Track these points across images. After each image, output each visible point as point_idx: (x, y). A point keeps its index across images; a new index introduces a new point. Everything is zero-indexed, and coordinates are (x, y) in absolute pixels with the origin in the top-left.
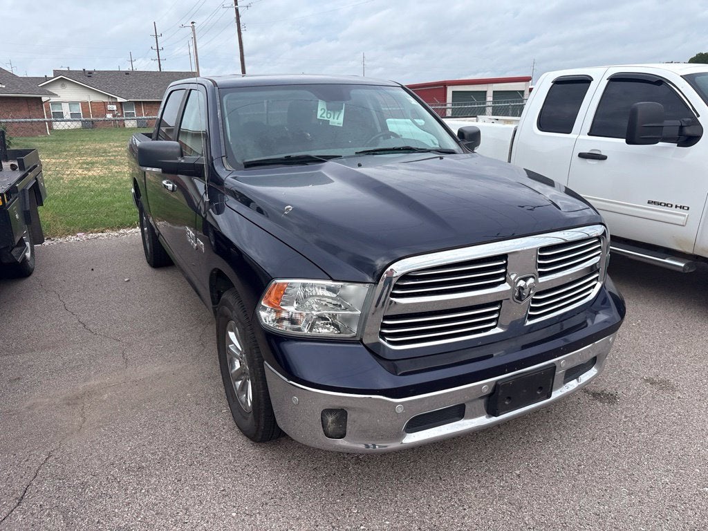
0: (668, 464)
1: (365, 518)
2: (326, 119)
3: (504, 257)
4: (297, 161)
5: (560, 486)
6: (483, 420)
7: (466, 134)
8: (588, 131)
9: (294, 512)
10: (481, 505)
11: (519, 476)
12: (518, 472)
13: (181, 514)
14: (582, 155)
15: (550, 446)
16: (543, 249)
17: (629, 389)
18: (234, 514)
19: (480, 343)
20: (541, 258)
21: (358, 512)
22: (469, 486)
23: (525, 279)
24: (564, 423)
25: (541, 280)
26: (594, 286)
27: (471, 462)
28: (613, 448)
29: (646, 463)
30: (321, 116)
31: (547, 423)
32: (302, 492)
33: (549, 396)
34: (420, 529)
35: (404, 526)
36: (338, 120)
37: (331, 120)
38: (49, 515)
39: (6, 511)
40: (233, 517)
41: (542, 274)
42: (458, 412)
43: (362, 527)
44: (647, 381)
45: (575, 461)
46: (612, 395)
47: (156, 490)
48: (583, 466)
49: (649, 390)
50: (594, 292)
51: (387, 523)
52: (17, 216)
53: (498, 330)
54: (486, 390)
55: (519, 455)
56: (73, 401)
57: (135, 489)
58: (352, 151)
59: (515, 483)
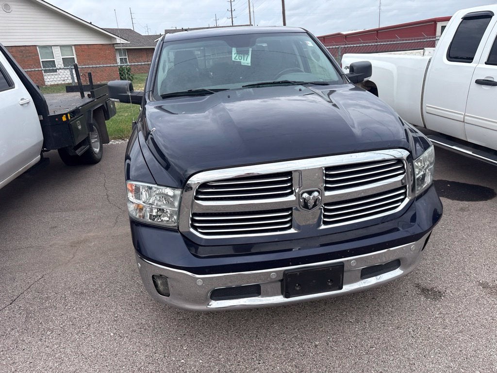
0: (452, 361)
1: (188, 355)
2: (238, 60)
3: (289, 173)
4: (196, 93)
5: (344, 361)
6: (279, 299)
7: (355, 68)
8: (485, 60)
9: (147, 341)
10: (273, 363)
11: (316, 346)
12: (317, 343)
13: (85, 327)
14: (478, 82)
15: (357, 328)
16: (328, 169)
17: (458, 289)
18: (112, 334)
19: (277, 240)
20: (327, 176)
21: (186, 349)
22: (273, 346)
23: (310, 193)
24: (381, 310)
25: (327, 193)
26: (402, 200)
27: (287, 328)
28: (411, 338)
29: (432, 356)
30: (235, 59)
31: (366, 308)
32: (160, 328)
33: (341, 288)
34: (219, 371)
35: (210, 366)
36: (247, 61)
37: (242, 61)
38: (20, 314)
39: (3, 306)
40: (111, 336)
41: (327, 189)
42: (255, 290)
43: (182, 361)
44: (481, 284)
45: (370, 343)
46: (439, 292)
47: (81, 309)
48: (374, 349)
49: (478, 292)
50: (402, 205)
51: (201, 361)
52: (80, 127)
53: (292, 231)
54: (274, 277)
55: (327, 329)
56: (74, 245)
57: (71, 306)
58: (240, 85)
59: (310, 351)
